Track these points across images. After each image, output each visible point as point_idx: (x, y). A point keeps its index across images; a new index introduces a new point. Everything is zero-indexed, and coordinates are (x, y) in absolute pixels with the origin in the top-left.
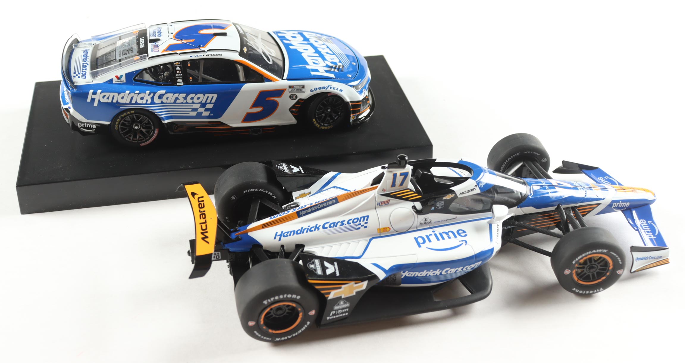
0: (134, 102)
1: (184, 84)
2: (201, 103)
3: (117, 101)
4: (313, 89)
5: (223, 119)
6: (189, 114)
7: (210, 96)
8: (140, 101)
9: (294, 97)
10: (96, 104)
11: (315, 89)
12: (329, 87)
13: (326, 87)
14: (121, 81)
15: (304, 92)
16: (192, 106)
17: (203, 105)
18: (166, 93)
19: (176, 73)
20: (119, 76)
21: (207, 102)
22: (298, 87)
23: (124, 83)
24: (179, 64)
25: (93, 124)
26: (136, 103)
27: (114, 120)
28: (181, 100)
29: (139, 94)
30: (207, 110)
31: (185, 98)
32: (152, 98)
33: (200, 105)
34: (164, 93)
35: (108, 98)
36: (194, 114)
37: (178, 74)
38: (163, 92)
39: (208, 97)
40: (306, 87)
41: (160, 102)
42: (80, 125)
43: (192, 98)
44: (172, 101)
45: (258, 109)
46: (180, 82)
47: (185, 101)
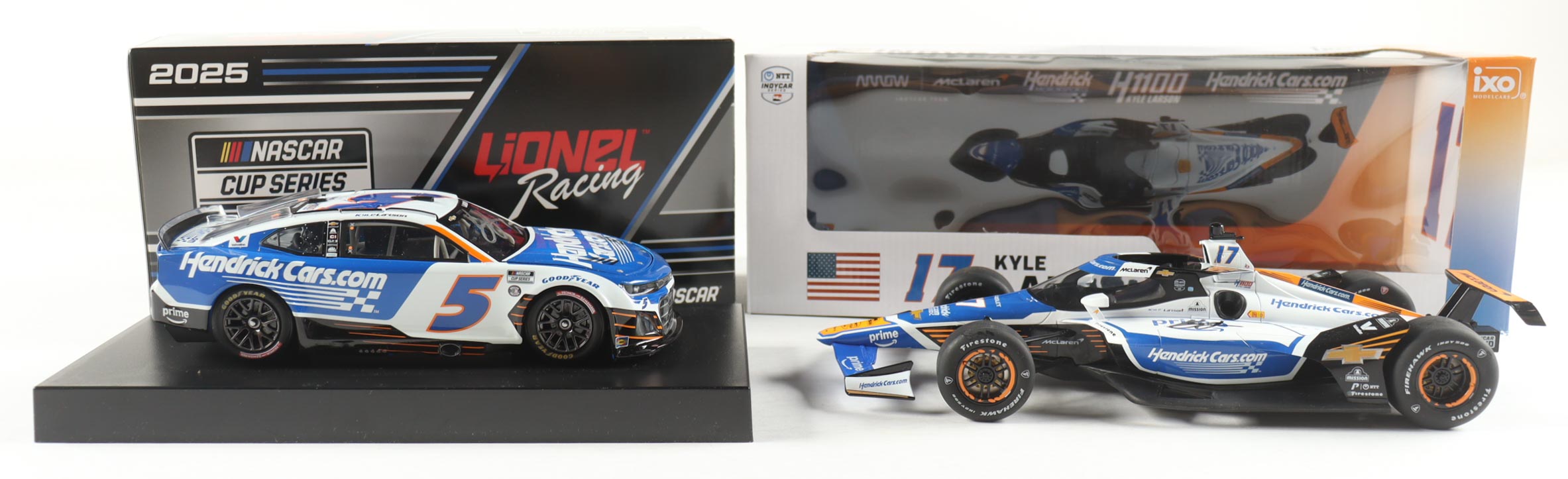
0: (249, 273)
1: (338, 256)
2: (359, 288)
3: (224, 270)
4: (548, 279)
5: (397, 322)
6: (339, 306)
7: (376, 276)
8: (259, 273)
9: (516, 291)
10: (191, 275)
11: (550, 279)
12: (575, 278)
13: (570, 278)
14: (241, 245)
15: (532, 283)
16: (345, 292)
17: (363, 292)
18: (304, 265)
19: (329, 238)
20: (240, 237)
21: (371, 287)
22: (522, 274)
23: (245, 248)
24: (336, 225)
25: (184, 309)
26: (253, 276)
27: (217, 303)
28: (327, 280)
29: (260, 261)
30: (369, 302)
31: (334, 277)
32: (281, 272)
33: (358, 291)
34: (301, 265)
35: (211, 265)
36: (347, 307)
37: (332, 239)
38: (301, 263)
39: (372, 279)
40: (536, 274)
41: (294, 280)
42: (166, 311)
43: (346, 278)
44: (314, 281)
45: (456, 310)
46: (332, 252)
47: (333, 283)
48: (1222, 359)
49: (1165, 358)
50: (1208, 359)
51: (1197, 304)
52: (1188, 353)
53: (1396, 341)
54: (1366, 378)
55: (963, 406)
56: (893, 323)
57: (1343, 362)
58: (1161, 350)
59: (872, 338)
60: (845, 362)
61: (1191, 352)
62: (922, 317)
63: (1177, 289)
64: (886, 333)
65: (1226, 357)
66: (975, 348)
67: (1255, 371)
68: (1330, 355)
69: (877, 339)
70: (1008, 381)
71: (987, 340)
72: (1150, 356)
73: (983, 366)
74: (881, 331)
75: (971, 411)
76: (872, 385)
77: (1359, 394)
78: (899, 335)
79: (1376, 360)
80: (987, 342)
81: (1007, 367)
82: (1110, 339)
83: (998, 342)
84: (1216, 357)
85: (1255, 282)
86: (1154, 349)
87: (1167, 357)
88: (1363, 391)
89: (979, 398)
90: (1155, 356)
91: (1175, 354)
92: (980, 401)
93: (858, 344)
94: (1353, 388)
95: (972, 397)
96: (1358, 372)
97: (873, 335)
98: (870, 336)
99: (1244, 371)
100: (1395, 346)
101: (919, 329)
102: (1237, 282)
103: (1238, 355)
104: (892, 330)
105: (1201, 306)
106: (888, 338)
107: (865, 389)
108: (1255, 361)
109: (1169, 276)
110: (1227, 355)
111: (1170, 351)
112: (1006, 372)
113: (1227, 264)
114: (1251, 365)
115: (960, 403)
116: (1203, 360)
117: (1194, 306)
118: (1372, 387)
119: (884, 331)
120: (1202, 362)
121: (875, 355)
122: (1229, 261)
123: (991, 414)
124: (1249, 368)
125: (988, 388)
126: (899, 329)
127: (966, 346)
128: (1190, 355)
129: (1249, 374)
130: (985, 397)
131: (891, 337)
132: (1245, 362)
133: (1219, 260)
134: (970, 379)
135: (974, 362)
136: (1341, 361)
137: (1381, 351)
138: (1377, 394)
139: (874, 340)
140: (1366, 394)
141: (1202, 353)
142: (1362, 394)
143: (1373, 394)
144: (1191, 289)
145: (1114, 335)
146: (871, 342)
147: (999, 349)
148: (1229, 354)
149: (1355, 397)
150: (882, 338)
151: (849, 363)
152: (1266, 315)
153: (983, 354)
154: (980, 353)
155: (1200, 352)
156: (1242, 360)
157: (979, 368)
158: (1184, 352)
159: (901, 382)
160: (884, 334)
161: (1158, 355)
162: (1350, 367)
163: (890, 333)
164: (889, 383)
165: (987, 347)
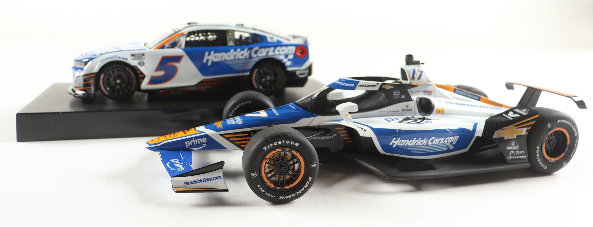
48: (435, 142)
49: (401, 145)
50: (428, 142)
51: (407, 106)
52: (416, 140)
53: (534, 122)
54: (517, 147)
55: (266, 193)
56: (202, 132)
57: (505, 138)
58: (399, 139)
59: (188, 144)
60: (169, 164)
61: (417, 139)
62: (223, 126)
63: (395, 97)
64: (198, 140)
65: (437, 140)
66: (274, 148)
67: (452, 148)
68: (496, 135)
69: (191, 145)
70: (299, 171)
71: (284, 141)
72: (391, 144)
73: (281, 161)
74: (193, 139)
75: (272, 196)
76: (194, 182)
77: (513, 157)
78: (207, 140)
79: (523, 136)
80: (284, 143)
81: (298, 161)
82: (362, 134)
83: (292, 142)
84: (432, 141)
85: (434, 91)
86: (395, 139)
87: (403, 143)
88: (516, 156)
89: (278, 186)
90: (394, 144)
91: (408, 141)
92: (278, 188)
93: (178, 150)
94: (510, 154)
95: (272, 186)
96: (513, 144)
97: (188, 142)
98: (186, 143)
99: (446, 149)
100: (533, 127)
101: (222, 135)
102: (424, 91)
103: (444, 139)
104: (201, 137)
105: (409, 108)
106: (199, 143)
107: (188, 186)
108: (452, 141)
109: (391, 89)
110: (438, 139)
111: (405, 139)
112: (297, 165)
113: (419, 80)
114: (450, 144)
115: (263, 191)
116: (424, 144)
117: (405, 108)
118: (520, 152)
119: (196, 138)
120: (424, 145)
121: (191, 157)
122: (419, 78)
123: (287, 197)
124: (449, 147)
125: (284, 178)
126: (207, 136)
127: (267, 147)
128: (417, 141)
129: (449, 151)
130: (282, 184)
131: (202, 142)
132: (447, 143)
133: (413, 78)
134: (270, 172)
135: (272, 159)
136: (504, 138)
137: (525, 129)
138: (523, 157)
139: (189, 145)
140: (517, 157)
141: (424, 139)
142: (515, 157)
143: (521, 157)
144: (403, 97)
145: (365, 130)
146: (187, 147)
147: (292, 147)
148: (439, 138)
149: (511, 160)
150: (195, 144)
151: (172, 165)
152: (445, 111)
153: (280, 152)
154: (278, 152)
155: (423, 138)
156: (446, 142)
157: (277, 163)
158: (413, 139)
159: (216, 178)
160: (196, 140)
161: (397, 142)
162: (509, 141)
163: (200, 139)
164: (207, 180)
165: (282, 147)
